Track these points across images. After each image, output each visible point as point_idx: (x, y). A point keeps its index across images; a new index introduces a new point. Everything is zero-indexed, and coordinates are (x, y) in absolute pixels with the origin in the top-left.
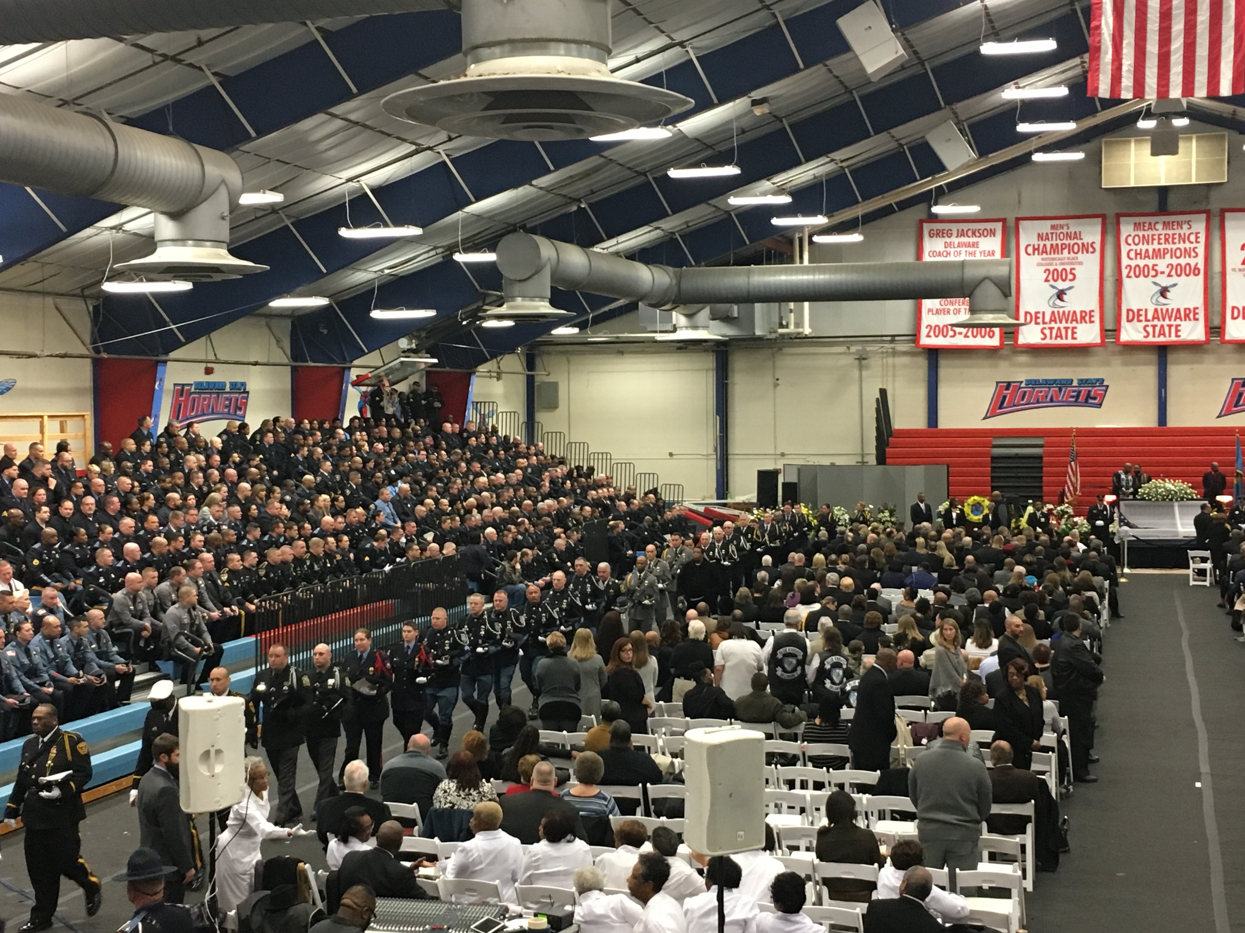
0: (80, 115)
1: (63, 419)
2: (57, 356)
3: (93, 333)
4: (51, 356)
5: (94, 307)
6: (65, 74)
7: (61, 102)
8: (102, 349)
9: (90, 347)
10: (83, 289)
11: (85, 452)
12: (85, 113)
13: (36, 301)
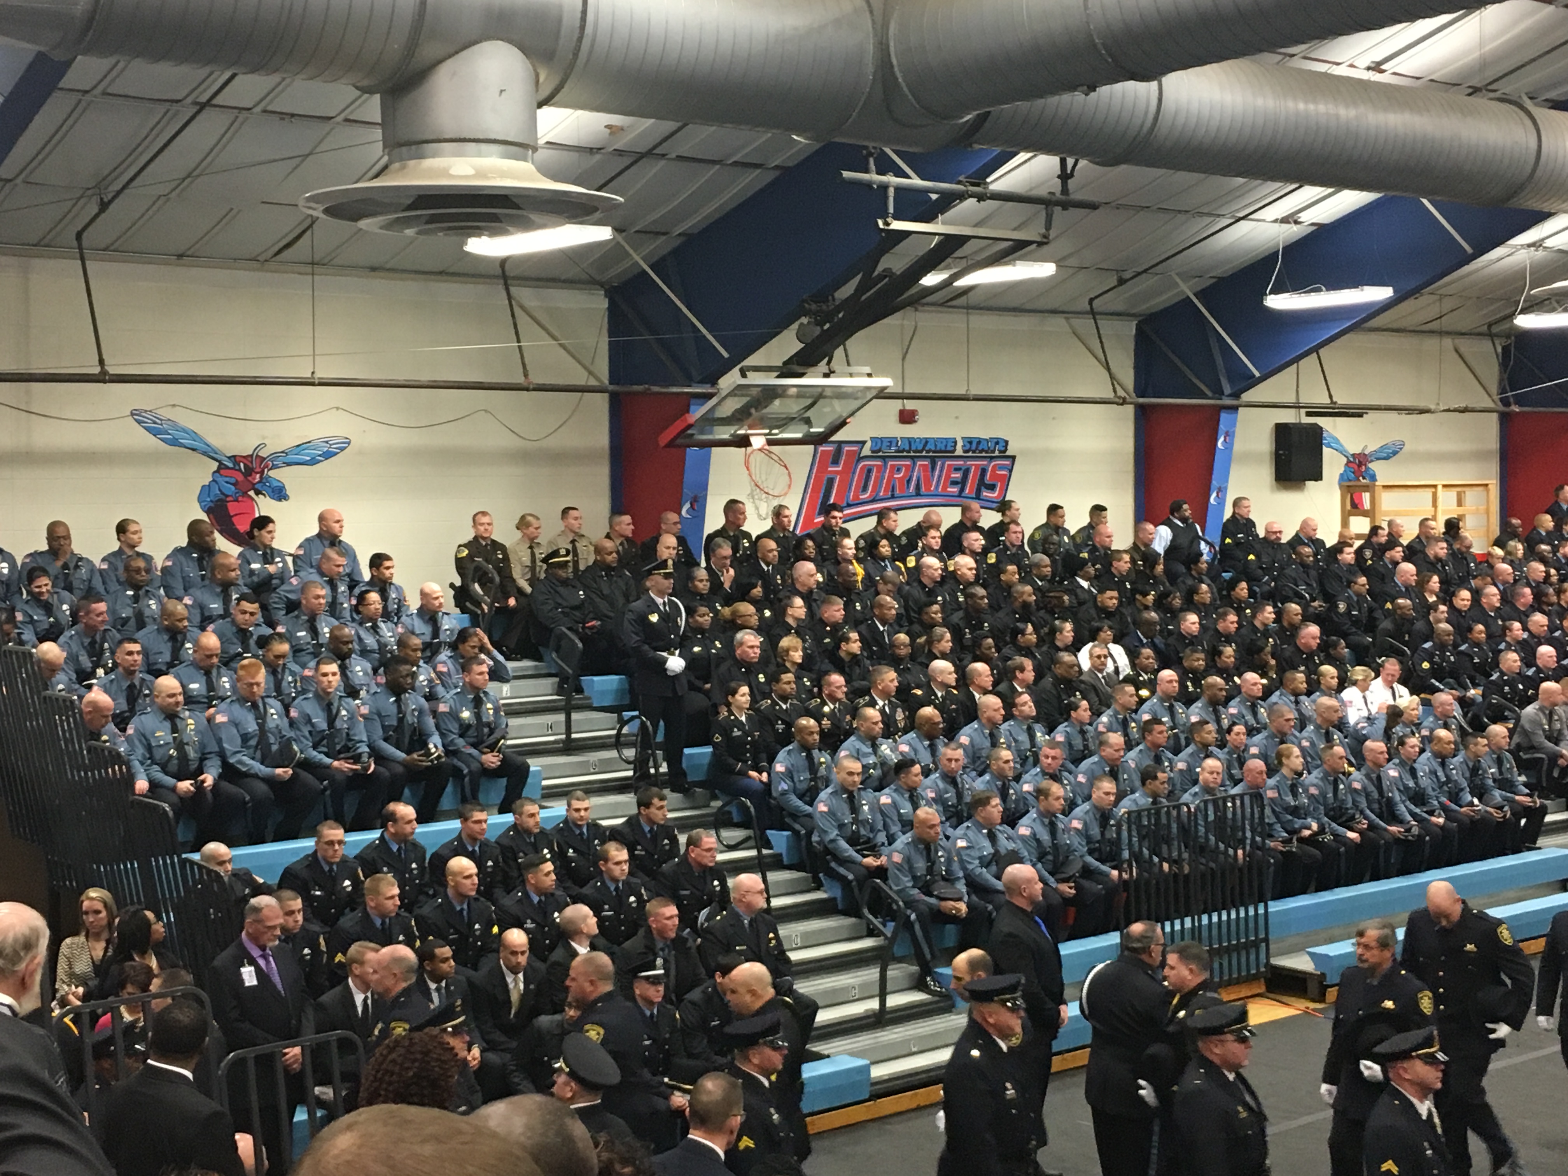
0: (1493, 102)
1: (1461, 489)
2: (1455, 410)
3: (1501, 381)
4: (1448, 410)
5: (1503, 348)
6: (1477, 54)
7: (1470, 90)
8: (1512, 400)
9: (1497, 398)
10: (1490, 325)
11: (1488, 531)
12: (1501, 100)
13: (1431, 344)
